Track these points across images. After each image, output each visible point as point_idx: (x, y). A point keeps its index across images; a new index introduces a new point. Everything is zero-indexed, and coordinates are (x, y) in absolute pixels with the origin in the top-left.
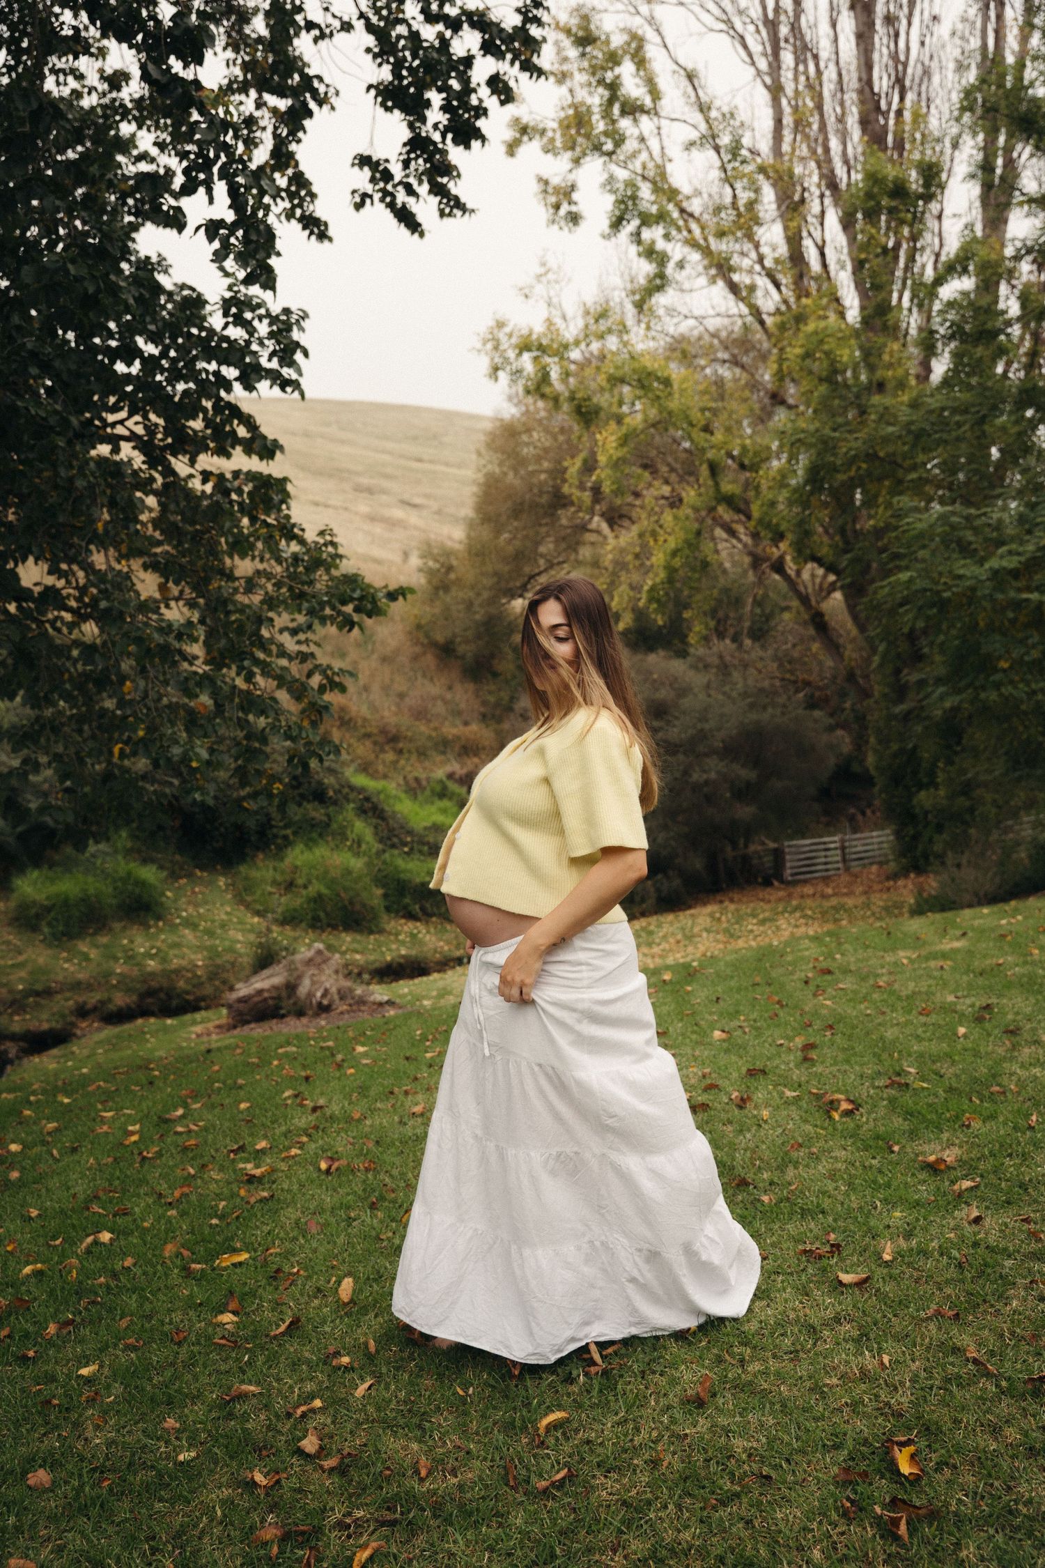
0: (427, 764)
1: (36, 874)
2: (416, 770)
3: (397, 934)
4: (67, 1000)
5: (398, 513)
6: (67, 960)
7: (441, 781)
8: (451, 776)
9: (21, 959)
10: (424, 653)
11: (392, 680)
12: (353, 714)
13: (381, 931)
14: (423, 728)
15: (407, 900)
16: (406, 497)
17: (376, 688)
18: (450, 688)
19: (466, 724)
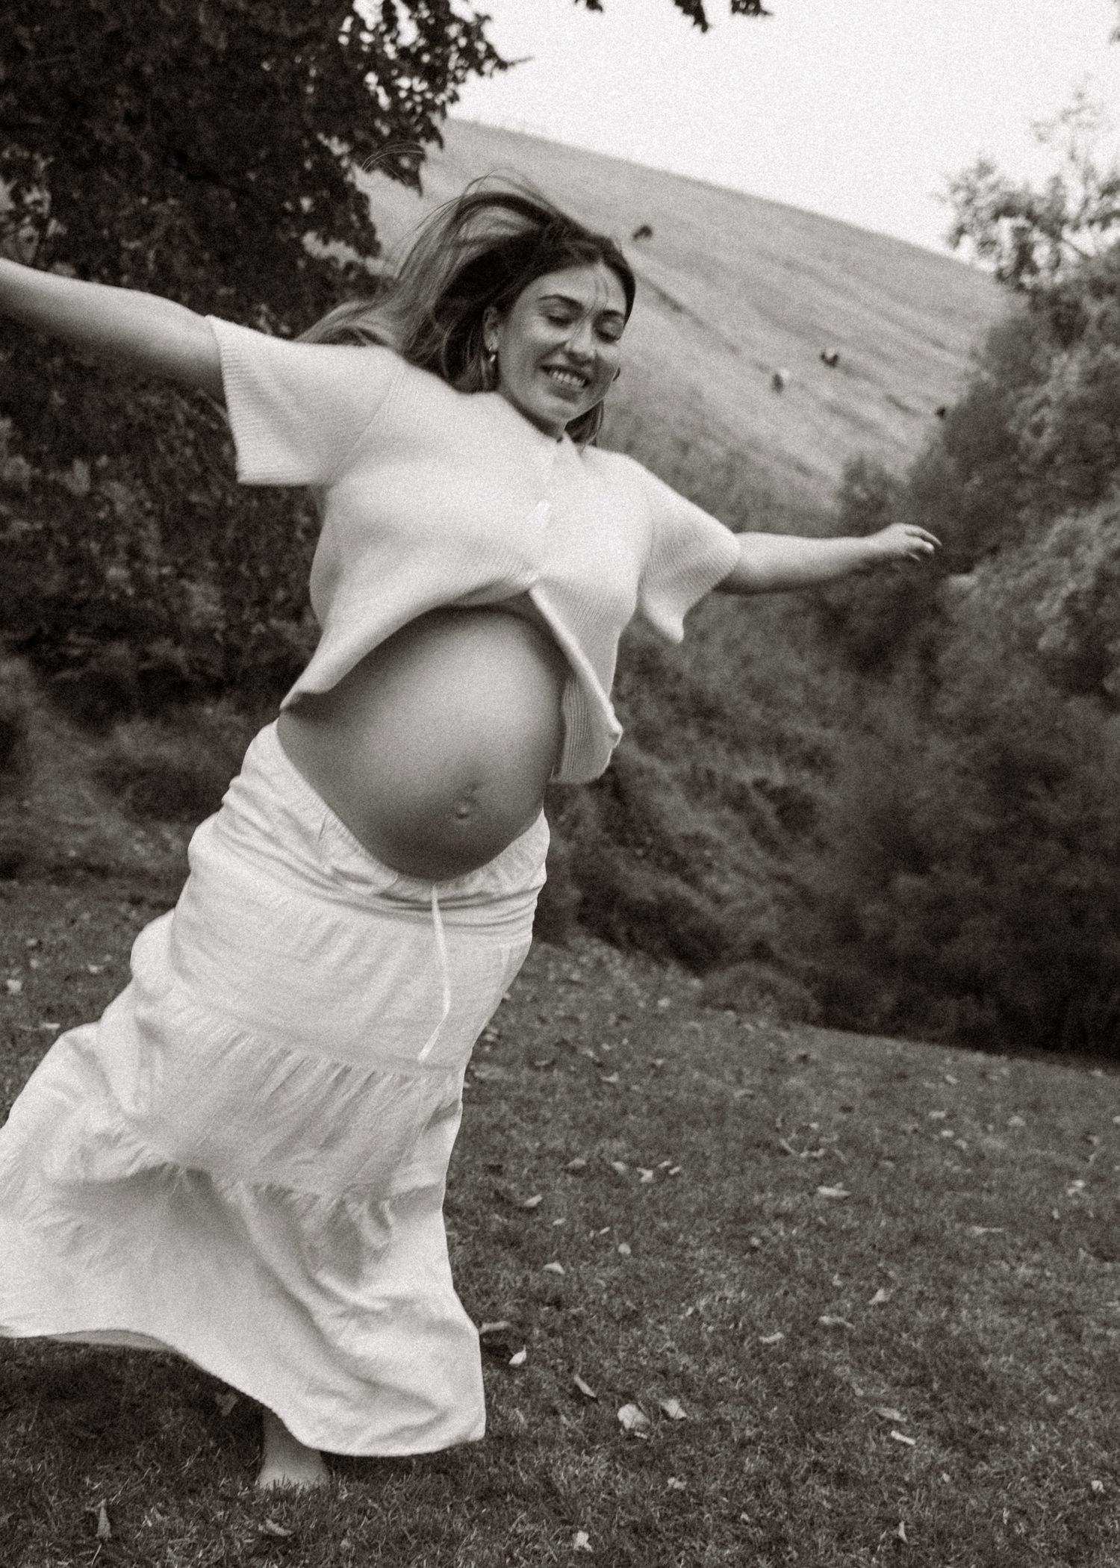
0: (738, 757)
1: (144, 725)
2: (718, 760)
3: (580, 954)
4: (123, 887)
5: (873, 412)
6: (142, 841)
7: (742, 787)
8: (760, 784)
9: (87, 821)
10: (805, 614)
11: (744, 636)
12: (666, 663)
13: (562, 944)
14: (756, 712)
15: (614, 917)
16: (897, 392)
17: (718, 638)
18: (823, 670)
19: (825, 725)
